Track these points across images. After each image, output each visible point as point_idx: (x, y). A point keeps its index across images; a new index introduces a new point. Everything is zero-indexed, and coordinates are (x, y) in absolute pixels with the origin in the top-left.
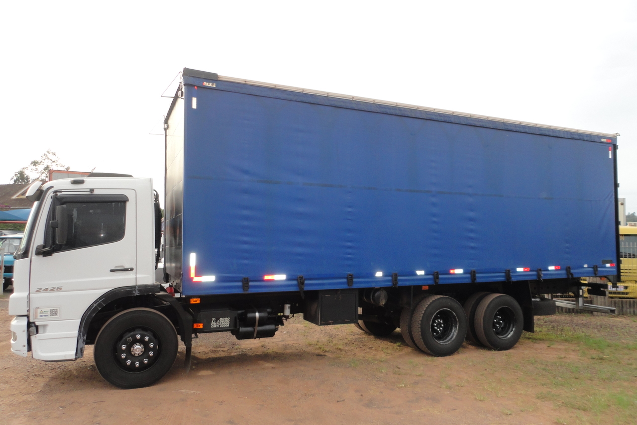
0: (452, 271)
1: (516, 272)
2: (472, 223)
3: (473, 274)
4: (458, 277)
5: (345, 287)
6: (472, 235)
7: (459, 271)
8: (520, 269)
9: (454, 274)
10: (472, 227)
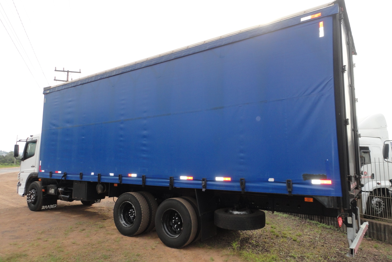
0: (129, 175)
1: (179, 180)
2: (145, 139)
3: (144, 178)
4: (133, 179)
5: (79, 180)
6: (144, 148)
7: (134, 175)
8: (183, 178)
9: (131, 177)
10: (144, 142)
